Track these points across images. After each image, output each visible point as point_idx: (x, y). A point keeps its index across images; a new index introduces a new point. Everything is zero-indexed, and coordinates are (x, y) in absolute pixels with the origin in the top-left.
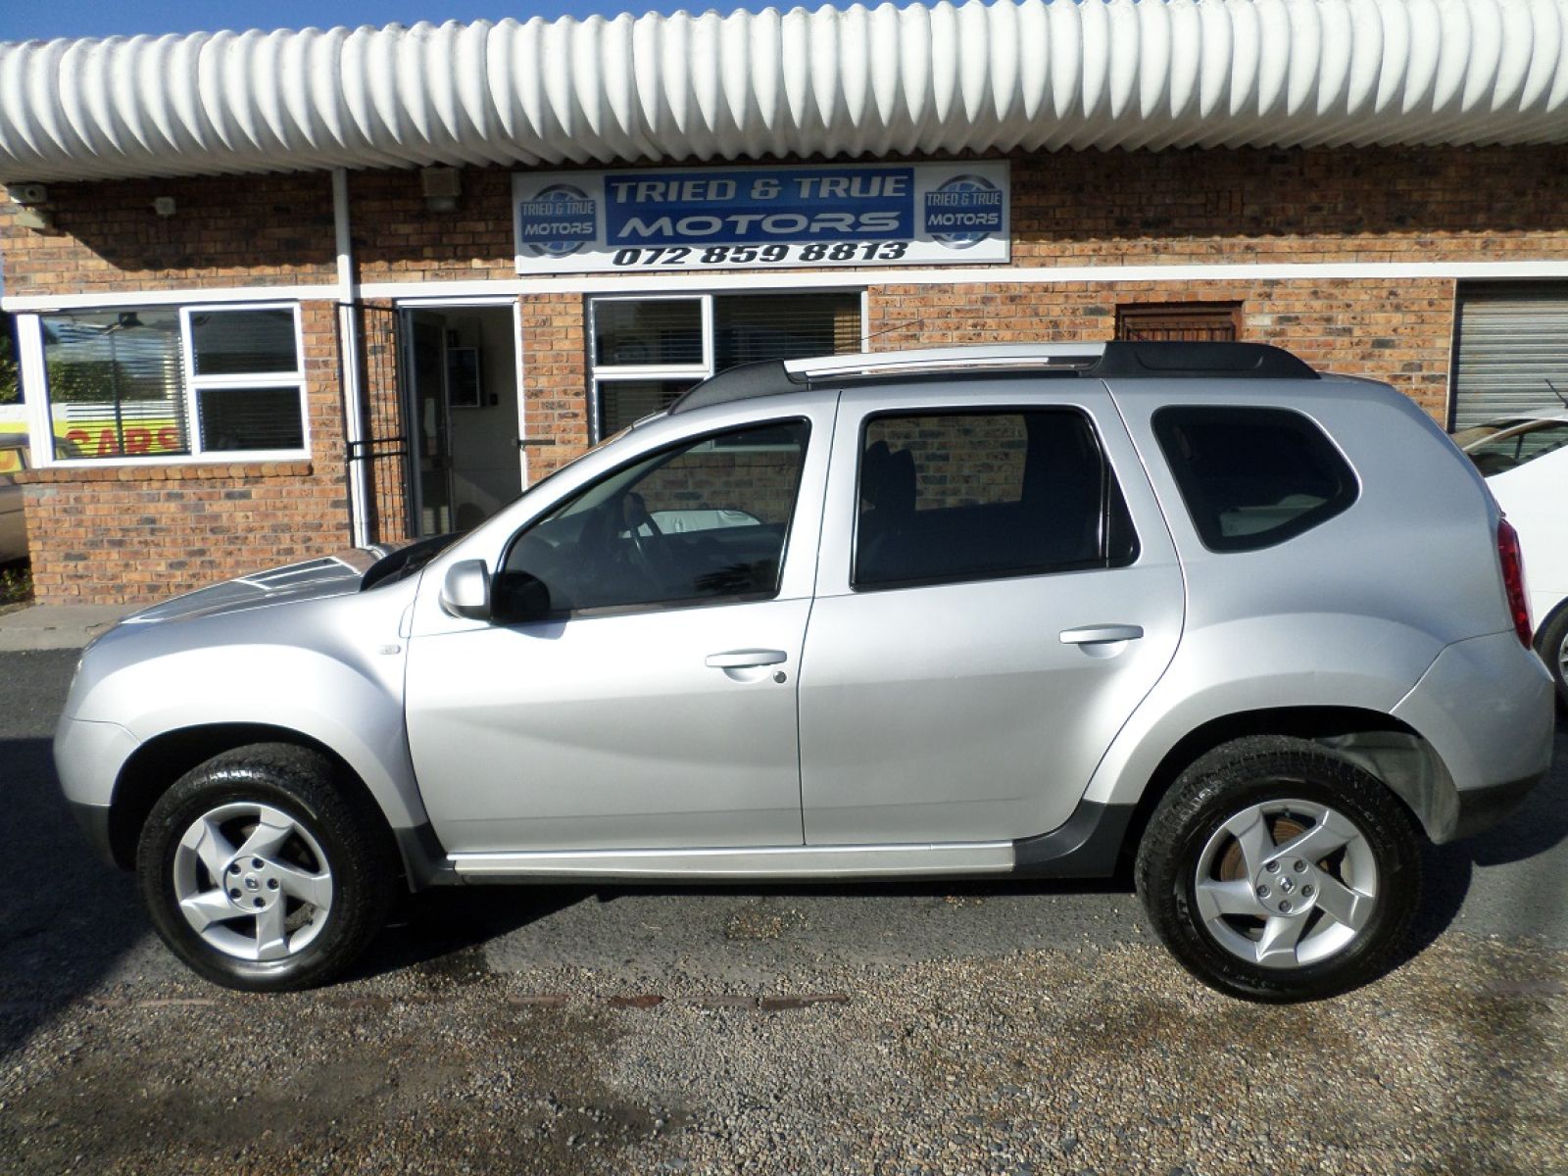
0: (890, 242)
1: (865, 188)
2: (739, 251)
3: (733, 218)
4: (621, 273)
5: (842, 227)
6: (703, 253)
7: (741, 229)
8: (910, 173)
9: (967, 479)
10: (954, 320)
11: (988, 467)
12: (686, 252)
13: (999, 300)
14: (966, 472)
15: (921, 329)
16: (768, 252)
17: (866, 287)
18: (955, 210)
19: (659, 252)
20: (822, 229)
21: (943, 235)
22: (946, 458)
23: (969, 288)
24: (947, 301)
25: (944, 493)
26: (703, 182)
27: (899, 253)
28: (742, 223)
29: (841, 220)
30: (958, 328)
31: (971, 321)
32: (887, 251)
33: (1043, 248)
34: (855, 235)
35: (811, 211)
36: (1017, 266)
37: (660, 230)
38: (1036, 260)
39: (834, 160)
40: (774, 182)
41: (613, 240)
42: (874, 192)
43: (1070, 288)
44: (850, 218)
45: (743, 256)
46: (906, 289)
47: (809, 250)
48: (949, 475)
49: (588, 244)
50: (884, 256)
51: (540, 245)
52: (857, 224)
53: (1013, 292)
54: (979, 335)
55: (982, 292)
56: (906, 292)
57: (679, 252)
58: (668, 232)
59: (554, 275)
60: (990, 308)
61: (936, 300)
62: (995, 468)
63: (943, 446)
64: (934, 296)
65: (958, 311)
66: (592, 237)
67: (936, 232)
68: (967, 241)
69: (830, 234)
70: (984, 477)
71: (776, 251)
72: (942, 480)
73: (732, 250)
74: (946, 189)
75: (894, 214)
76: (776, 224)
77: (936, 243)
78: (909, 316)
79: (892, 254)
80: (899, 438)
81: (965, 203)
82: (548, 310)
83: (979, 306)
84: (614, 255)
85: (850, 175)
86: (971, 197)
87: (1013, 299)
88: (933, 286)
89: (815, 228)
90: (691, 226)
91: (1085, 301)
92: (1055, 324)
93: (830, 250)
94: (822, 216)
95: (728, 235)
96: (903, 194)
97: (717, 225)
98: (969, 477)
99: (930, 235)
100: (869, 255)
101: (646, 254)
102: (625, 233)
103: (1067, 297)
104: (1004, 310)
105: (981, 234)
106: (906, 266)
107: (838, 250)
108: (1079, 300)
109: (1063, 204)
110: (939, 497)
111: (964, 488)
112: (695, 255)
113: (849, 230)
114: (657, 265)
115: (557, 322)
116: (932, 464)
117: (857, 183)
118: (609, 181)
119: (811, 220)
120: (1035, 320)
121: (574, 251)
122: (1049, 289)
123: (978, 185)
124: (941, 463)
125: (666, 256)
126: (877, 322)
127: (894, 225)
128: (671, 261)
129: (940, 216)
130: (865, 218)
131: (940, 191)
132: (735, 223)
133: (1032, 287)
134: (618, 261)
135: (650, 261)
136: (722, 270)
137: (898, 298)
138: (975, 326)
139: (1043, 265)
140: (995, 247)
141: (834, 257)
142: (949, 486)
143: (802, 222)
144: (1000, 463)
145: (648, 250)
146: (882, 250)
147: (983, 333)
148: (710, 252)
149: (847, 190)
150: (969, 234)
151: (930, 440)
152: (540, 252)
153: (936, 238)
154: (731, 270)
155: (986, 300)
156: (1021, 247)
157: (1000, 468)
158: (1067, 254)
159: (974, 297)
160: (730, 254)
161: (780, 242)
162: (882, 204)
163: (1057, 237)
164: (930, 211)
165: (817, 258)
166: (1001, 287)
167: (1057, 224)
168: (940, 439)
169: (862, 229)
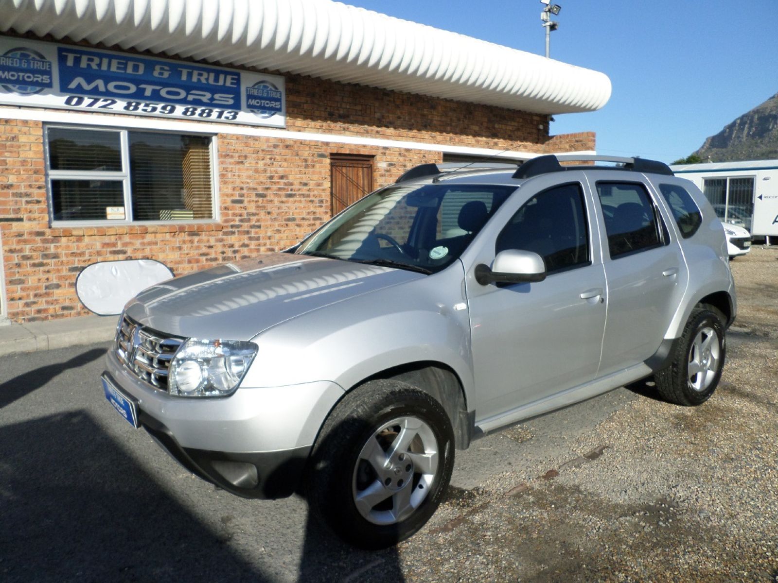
0: (230, 111)
1: (216, 80)
2: (147, 105)
3: (142, 86)
4: (69, 110)
5: (205, 100)
6: (125, 104)
7: (148, 93)
8: (238, 75)
9: (270, 238)
10: (261, 155)
11: (279, 231)
12: (114, 102)
13: (281, 147)
14: (269, 234)
15: (246, 159)
16: (164, 108)
17: (216, 134)
18: (261, 98)
19: (96, 101)
20: (194, 99)
21: (256, 110)
22: (259, 227)
23: (268, 139)
24: (257, 145)
25: (259, 245)
26: (124, 62)
27: (234, 117)
28: (149, 90)
29: (204, 96)
30: (263, 159)
31: (269, 157)
32: (228, 115)
33: (299, 122)
34: (211, 104)
35: (188, 88)
36: (288, 130)
37: (97, 87)
38: (297, 128)
39: (198, 62)
40: (166, 68)
41: (64, 89)
42: (221, 83)
43: (311, 144)
44: (209, 95)
45: (149, 109)
46: (238, 137)
47: (187, 110)
48: (261, 235)
49: (46, 89)
50: (227, 118)
51: (10, 86)
52: (212, 99)
53: (288, 144)
54: (273, 163)
56: (237, 139)
57: (109, 102)
58: (102, 88)
59: (20, 107)
60: (277, 150)
61: (252, 144)
62: (282, 232)
63: (258, 221)
64: (251, 142)
65: (263, 151)
66: (49, 85)
67: (252, 108)
68: (267, 115)
69: (198, 103)
70: (277, 236)
71: (169, 108)
72: (258, 239)
73: (143, 105)
74: (256, 87)
75: (232, 96)
76: (168, 93)
77: (252, 114)
78: (239, 152)
79: (231, 117)
80: (237, 216)
81: (265, 95)
82: (16, 130)
83: (271, 149)
84: (65, 98)
85: (209, 71)
86: (268, 92)
87: (287, 147)
88: (251, 137)
89: (190, 98)
90: (116, 87)
91: (317, 150)
92: (306, 161)
93: (199, 111)
94: (193, 92)
95: (139, 95)
96: (235, 86)
97: (133, 89)
98: (270, 236)
99: (249, 110)
100: (220, 116)
101: (87, 101)
102: (73, 85)
103: (310, 147)
104: (284, 151)
105: (273, 112)
106: (237, 124)
107: (203, 111)
108: (315, 150)
109: (307, 103)
110: (257, 247)
111: (268, 242)
112: (120, 105)
113: (208, 101)
114: (96, 107)
115: (23, 139)
116: (253, 230)
117: (212, 76)
118: (60, 50)
119: (188, 94)
120: (297, 158)
121: (37, 92)
122: (302, 143)
123: (270, 87)
124: (257, 230)
125: (101, 103)
126: (224, 154)
127: (231, 102)
128: (104, 107)
129: (253, 101)
130: (217, 96)
131: (253, 87)
132: (144, 89)
133: (295, 142)
134: (68, 102)
135: (91, 105)
136: (136, 116)
137: (233, 141)
138: (271, 159)
139: (299, 131)
140: (278, 119)
141: (201, 115)
142: (262, 241)
143: (183, 94)
144: (285, 229)
145: (89, 98)
146: (225, 114)
147: (274, 163)
148: (129, 104)
149: (207, 79)
150: (268, 111)
151: (252, 217)
152: (9, 90)
153: (252, 111)
154: (141, 116)
155: (275, 146)
156: (291, 121)
157: (284, 231)
158: (309, 127)
159: (270, 144)
160: (141, 107)
161: (171, 102)
162: (224, 90)
163: (305, 118)
164: (250, 97)
165: (191, 115)
166: (282, 140)
167: (305, 111)
168: (257, 217)
169: (215, 102)
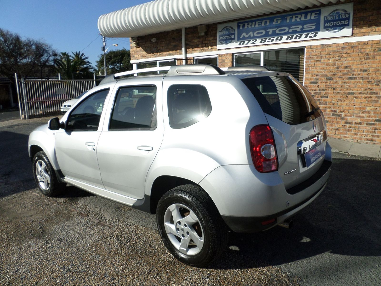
0: (313, 33)
1: (306, 17)
2: (270, 39)
3: (268, 30)
4: (241, 47)
5: (298, 30)
6: (260, 40)
7: (270, 33)
8: (320, 11)
9: (333, 104)
10: (332, 55)
11: (341, 100)
12: (256, 40)
13: (347, 48)
14: (333, 102)
15: (321, 58)
16: (277, 39)
17: (305, 47)
18: (333, 21)
19: (249, 41)
20: (293, 31)
21: (330, 29)
22: (327, 97)
23: (338, 45)
24: (330, 49)
25: (326, 108)
26: (261, 21)
27: (315, 36)
28: (271, 31)
29: (298, 28)
30: (333, 57)
31: (337, 55)
32: (311, 35)
33: (364, 30)
34: (302, 31)
35: (289, 26)
36: (355, 36)
37: (250, 35)
38: (361, 34)
39: (297, 10)
40: (280, 19)
41: (239, 39)
42: (308, 18)
43: (374, 42)
44: (301, 27)
45: (270, 40)
46: (317, 46)
47: (288, 37)
48: (328, 102)
49: (233, 41)
50: (311, 37)
51: (223, 42)
52: (303, 28)
53: (352, 45)
54: (340, 59)
55: (342, 46)
56: (317, 48)
57: (254, 41)
58: (252, 36)
59: (226, 49)
60: (345, 51)
61: (326, 49)
62: (343, 101)
63: (326, 93)
64: (326, 48)
65: (333, 52)
66: (234, 39)
67: (327, 28)
68: (337, 30)
69: (295, 32)
70: (339, 104)
71: (279, 38)
72: (325, 104)
73: (268, 39)
74: (331, 14)
75: (315, 24)
76: (280, 31)
77: (327, 32)
78: (317, 54)
79: (313, 36)
80: (313, 91)
81: (337, 18)
82: (224, 58)
83: (341, 50)
84: (239, 43)
85: (301, 14)
86: (339, 16)
87: (352, 47)
88: (326, 45)
89: (291, 31)
90: (258, 33)
91: (379, 46)
92: (367, 55)
93: (295, 36)
94: (292, 27)
95: (267, 35)
96: (317, 18)
97: (264, 32)
98: (334, 103)
99: (325, 29)
100: (306, 37)
101: (246, 42)
102: (241, 37)
103: (372, 46)
104: (349, 51)
105: (342, 28)
106: (317, 40)
107: (297, 36)
108: (376, 46)
109: (373, 15)
110: (324, 109)
111: (332, 106)
112: (258, 42)
113: (300, 30)
114: (249, 45)
115: (226, 61)
116: (323, 99)
117: (303, 16)
118: (238, 23)
119: (289, 28)
120: (360, 54)
121: (230, 43)
122: (366, 43)
123: (341, 12)
124: (325, 99)
125: (251, 42)
126: (308, 57)
127: (314, 27)
128: (252, 43)
129: (329, 23)
130: (305, 26)
131: (329, 15)
133: (359, 43)
134: (240, 44)
135: (247, 44)
136: (265, 45)
137: (314, 49)
138: (339, 56)
139: (364, 35)
140: (347, 31)
141: (295, 38)
142: (327, 106)
143: (287, 29)
144: (345, 99)
145: (247, 41)
146: (310, 35)
147: (341, 59)
148: (262, 40)
149: (300, 19)
150: (338, 28)
151: (322, 92)
152: (222, 44)
153: (327, 30)
154: (268, 45)
155: (343, 48)
156: (356, 30)
157: (345, 101)
158: (373, 31)
159: (339, 48)
160: (267, 40)
161: (280, 36)
162: (311, 21)
163: (370, 26)
164: (326, 22)
165: (290, 39)
166: (348, 44)
167: (370, 21)
168: (325, 91)
169: (304, 29)
